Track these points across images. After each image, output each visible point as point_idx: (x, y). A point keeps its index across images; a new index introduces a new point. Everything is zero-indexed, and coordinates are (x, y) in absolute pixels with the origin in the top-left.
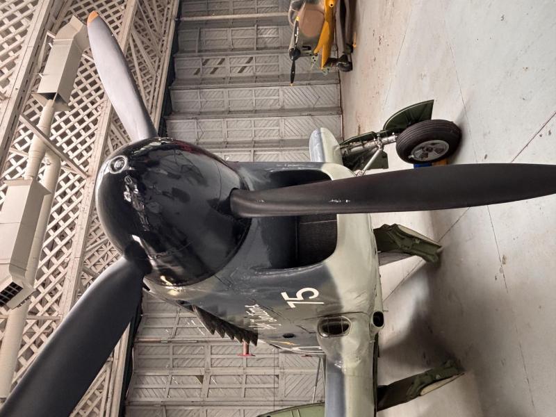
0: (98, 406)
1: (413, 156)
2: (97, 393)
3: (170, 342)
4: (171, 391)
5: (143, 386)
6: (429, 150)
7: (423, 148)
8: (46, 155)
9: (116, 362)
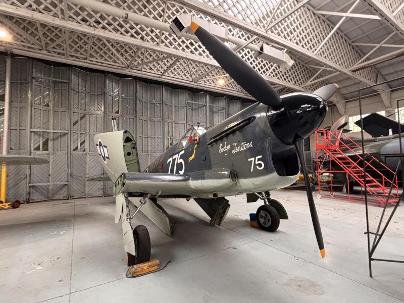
0: (105, 60)
1: (262, 212)
2: (112, 60)
3: (136, 97)
4: (111, 97)
5: (114, 84)
6: (265, 219)
7: (266, 215)
9: (128, 70)
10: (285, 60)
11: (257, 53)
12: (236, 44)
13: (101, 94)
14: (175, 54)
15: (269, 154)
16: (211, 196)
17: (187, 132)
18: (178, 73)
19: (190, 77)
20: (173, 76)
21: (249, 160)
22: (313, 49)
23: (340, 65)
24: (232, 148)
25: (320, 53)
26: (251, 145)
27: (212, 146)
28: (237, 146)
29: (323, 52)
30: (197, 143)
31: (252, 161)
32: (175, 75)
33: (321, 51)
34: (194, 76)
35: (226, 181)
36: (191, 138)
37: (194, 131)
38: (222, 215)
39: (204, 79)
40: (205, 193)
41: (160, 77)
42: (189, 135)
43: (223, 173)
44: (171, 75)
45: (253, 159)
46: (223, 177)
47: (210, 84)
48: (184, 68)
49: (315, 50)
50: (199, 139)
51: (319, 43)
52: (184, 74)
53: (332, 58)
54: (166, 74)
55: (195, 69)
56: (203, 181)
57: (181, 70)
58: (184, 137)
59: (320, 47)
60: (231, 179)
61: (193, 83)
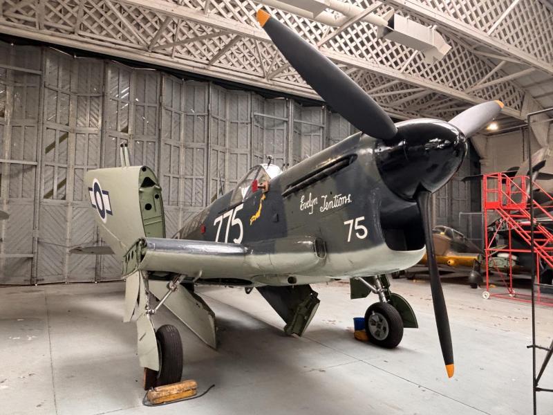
0: (108, 35)
1: (374, 314)
2: (120, 35)
3: (160, 104)
4: (115, 103)
5: (121, 78)
6: (379, 326)
7: (381, 320)
8: (344, 17)
9: (147, 54)
10: (433, 44)
11: (383, 30)
12: (344, 14)
13: (98, 97)
14: (234, 28)
15: (375, 214)
16: (285, 282)
17: (250, 173)
18: (238, 61)
19: (259, 69)
20: (229, 66)
21: (346, 223)
22: (486, 26)
23: (535, 54)
24: (321, 202)
25: (499, 34)
26: (349, 199)
27: (289, 198)
28: (328, 200)
29: (504, 30)
30: (266, 193)
31: (349, 224)
32: (233, 65)
33: (500, 29)
34: (266, 68)
35: (310, 257)
36: (255, 182)
37: (262, 171)
38: (306, 318)
39: (286, 72)
40: (276, 275)
41: (204, 69)
42: (252, 177)
43: (304, 242)
44: (225, 64)
45: (351, 222)
46: (304, 249)
47: (296, 83)
48: (250, 52)
49: (490, 27)
50: (269, 185)
51: (497, 14)
52: (250, 64)
53: (520, 43)
54: (216, 63)
55: (269, 53)
56: (272, 256)
57: (244, 56)
58: (245, 181)
59: (498, 23)
60: (316, 253)
61: (265, 80)
